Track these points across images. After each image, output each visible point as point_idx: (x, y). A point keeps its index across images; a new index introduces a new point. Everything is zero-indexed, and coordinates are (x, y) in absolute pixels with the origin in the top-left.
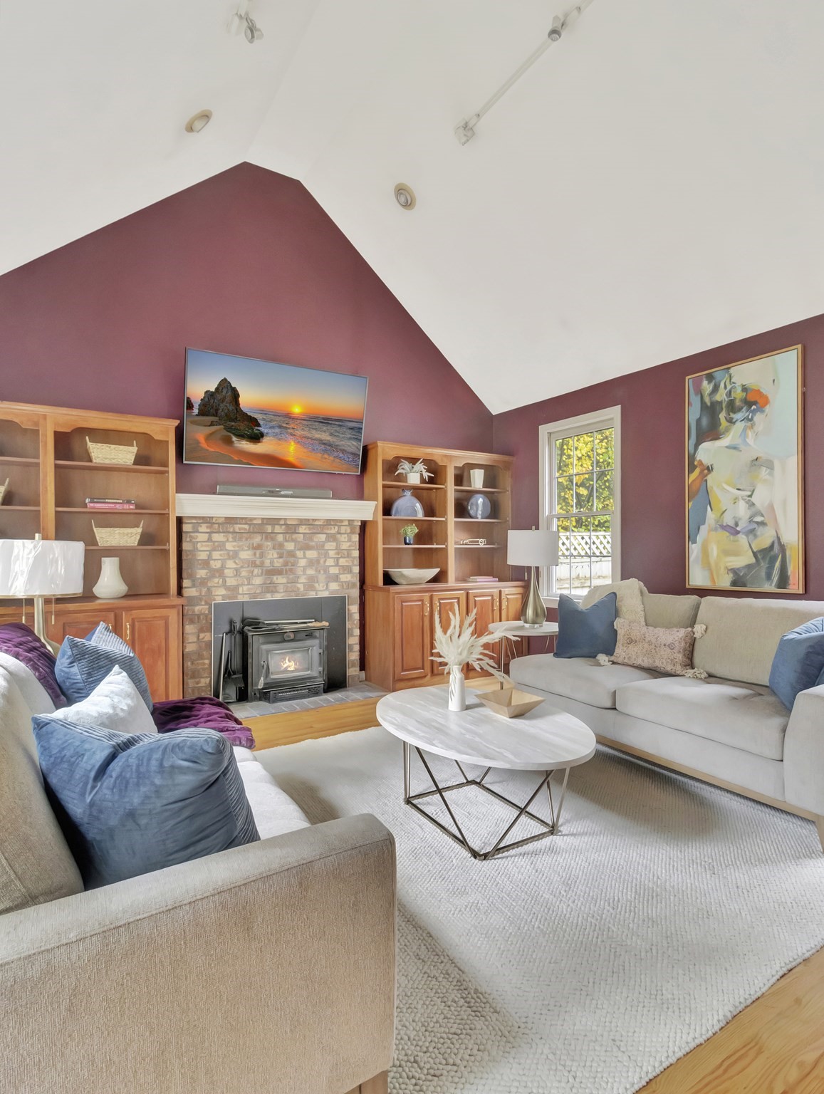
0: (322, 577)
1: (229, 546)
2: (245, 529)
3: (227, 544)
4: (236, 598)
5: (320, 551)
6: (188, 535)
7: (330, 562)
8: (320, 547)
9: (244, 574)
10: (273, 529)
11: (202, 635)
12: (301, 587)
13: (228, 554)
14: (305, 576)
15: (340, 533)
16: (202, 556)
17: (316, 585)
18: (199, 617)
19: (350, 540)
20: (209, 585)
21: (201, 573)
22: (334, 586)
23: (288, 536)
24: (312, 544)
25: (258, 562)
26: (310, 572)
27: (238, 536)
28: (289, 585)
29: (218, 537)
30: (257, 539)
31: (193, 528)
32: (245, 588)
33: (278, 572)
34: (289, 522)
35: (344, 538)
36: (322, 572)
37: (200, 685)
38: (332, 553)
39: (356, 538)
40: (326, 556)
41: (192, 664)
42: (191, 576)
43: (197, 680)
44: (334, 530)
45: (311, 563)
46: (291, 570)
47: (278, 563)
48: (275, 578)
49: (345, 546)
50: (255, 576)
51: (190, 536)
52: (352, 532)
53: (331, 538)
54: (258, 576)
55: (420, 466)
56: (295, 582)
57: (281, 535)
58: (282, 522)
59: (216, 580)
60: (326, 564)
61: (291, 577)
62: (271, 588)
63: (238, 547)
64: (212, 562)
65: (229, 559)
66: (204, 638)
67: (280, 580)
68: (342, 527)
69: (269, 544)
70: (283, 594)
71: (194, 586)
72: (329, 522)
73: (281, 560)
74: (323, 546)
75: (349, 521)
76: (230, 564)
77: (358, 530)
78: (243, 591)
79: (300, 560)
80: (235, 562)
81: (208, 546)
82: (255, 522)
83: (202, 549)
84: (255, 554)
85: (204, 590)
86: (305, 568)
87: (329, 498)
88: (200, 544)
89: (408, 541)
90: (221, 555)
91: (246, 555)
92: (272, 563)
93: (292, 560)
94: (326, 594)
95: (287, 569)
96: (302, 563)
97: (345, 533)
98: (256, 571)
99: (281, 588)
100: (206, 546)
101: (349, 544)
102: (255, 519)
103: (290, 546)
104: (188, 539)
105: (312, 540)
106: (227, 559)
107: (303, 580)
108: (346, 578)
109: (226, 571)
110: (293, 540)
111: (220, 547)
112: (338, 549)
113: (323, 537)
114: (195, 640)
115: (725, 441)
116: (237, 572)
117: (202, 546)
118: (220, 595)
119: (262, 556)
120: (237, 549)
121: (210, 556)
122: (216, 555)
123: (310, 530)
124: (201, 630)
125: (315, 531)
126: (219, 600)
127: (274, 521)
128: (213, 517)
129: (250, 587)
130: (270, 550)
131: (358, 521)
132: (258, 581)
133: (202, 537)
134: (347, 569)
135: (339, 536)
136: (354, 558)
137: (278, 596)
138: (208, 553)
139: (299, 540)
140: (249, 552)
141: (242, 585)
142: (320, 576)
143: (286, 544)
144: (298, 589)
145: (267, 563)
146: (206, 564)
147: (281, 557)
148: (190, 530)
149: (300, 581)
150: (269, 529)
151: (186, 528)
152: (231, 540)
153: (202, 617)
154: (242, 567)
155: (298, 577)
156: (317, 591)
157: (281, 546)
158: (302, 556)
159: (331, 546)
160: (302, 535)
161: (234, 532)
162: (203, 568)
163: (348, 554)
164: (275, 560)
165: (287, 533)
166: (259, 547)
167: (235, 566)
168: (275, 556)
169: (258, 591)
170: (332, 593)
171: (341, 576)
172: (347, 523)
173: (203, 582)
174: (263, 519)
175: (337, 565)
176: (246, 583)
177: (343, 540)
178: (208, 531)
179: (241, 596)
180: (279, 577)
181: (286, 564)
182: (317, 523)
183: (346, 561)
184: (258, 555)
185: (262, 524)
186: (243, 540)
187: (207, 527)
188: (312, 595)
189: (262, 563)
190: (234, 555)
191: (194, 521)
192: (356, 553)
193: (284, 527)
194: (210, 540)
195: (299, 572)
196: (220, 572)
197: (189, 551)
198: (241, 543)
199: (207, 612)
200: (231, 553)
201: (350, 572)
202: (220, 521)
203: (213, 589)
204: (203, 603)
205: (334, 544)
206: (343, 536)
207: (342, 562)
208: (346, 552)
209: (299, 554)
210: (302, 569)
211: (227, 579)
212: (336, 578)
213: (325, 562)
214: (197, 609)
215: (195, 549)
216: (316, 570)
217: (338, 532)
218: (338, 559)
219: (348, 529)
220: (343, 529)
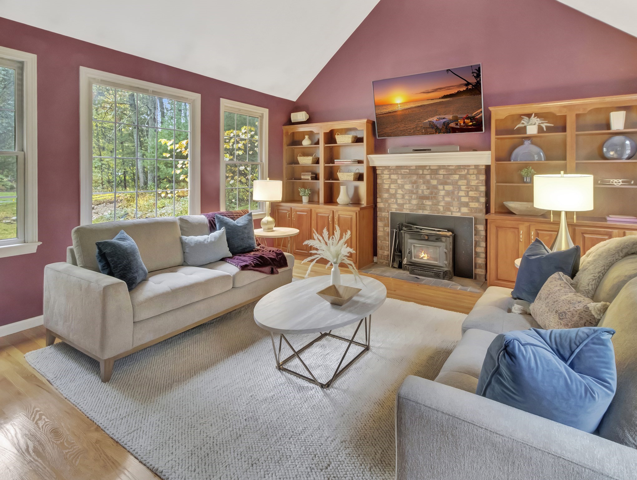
0: (456, 203)
1: (399, 182)
2: (407, 172)
3: (398, 180)
4: (402, 210)
5: (455, 186)
6: (380, 175)
7: (462, 193)
8: (455, 183)
9: (407, 197)
10: (423, 172)
11: (385, 228)
12: (441, 209)
13: (399, 186)
14: (444, 202)
15: (469, 174)
16: (386, 186)
17: (452, 208)
18: (384, 218)
19: (478, 179)
20: (389, 202)
21: (386, 195)
22: (465, 210)
23: (433, 176)
24: (449, 181)
25: (415, 191)
26: (448, 199)
27: (404, 176)
28: (433, 206)
29: (394, 177)
30: (415, 178)
31: (382, 172)
32: (407, 205)
33: (427, 198)
34: (432, 168)
35: (473, 177)
36: (456, 200)
37: (384, 254)
38: (463, 188)
39: (483, 177)
40: (459, 189)
41: (381, 242)
42: (381, 197)
43: (383, 251)
44: (464, 172)
45: (448, 193)
46: (435, 197)
47: (427, 192)
48: (424, 201)
49: (473, 183)
50: (413, 199)
51: (381, 176)
52: (479, 173)
53: (462, 177)
54: (415, 199)
55: (536, 120)
56: (437, 204)
57: (429, 175)
58: (428, 168)
59: (392, 200)
60: (459, 195)
61: (434, 201)
62: (421, 206)
63: (404, 182)
64: (390, 190)
65: (399, 188)
66: (386, 230)
67: (428, 203)
68: (470, 170)
69: (421, 180)
70: (429, 211)
71: (382, 202)
72: (459, 168)
73: (428, 191)
74: (457, 182)
75: (475, 166)
76: (400, 191)
77: (483, 172)
78: (406, 207)
79: (440, 191)
80: (402, 191)
81: (389, 181)
82: (412, 168)
83: (386, 183)
84: (413, 187)
85: (387, 205)
86: (444, 197)
87: (457, 151)
88: (384, 180)
89: (525, 180)
90: (395, 186)
91: (408, 187)
92: (423, 192)
93: (435, 191)
94: (458, 215)
95: (433, 195)
96: (442, 193)
97: (473, 174)
98: (414, 196)
99: (428, 208)
100: (388, 181)
101: (477, 181)
102: (412, 166)
103: (434, 182)
104: (380, 178)
105: (449, 179)
106: (398, 189)
107: (442, 204)
108: (474, 205)
109: (397, 195)
110: (436, 179)
111: (395, 182)
112: (468, 184)
113: (457, 177)
114: (382, 230)
116: (403, 196)
117: (386, 181)
118: (394, 208)
119: (417, 187)
120: (403, 183)
121: (389, 187)
122: (393, 186)
123: (446, 172)
124: (385, 226)
125: (450, 173)
126: (394, 211)
127: (423, 167)
128: (390, 166)
129: (410, 205)
130: (421, 184)
131: (482, 165)
132: (414, 202)
133: (386, 177)
134: (476, 199)
135: (469, 176)
136: (481, 191)
137: (426, 213)
138: (389, 185)
139: (440, 178)
140: (410, 185)
141: (406, 204)
142: (454, 202)
143: (431, 181)
144: (439, 209)
145: (420, 192)
146: (388, 191)
147: (428, 189)
148: (380, 173)
149: (440, 205)
150: (421, 172)
151: (378, 172)
152: (400, 178)
153: (385, 219)
154: (406, 193)
155: (439, 202)
156: (452, 212)
157: (428, 182)
158: (442, 189)
159: (462, 182)
160: (442, 176)
161: (401, 174)
162: (386, 193)
163: (476, 188)
164: (425, 191)
165: (431, 174)
166: (415, 182)
167: (402, 193)
168: (425, 188)
169: (415, 208)
170: (463, 214)
171: (470, 203)
172: (473, 167)
173: (386, 201)
174: (416, 166)
175: (467, 195)
176: (408, 203)
177: (473, 179)
178: (388, 173)
179: (405, 210)
180: (427, 201)
181: (431, 193)
182: (450, 168)
183: (475, 194)
184: (415, 187)
185: (416, 169)
186: (407, 178)
187: (388, 171)
188: (448, 214)
189: (417, 192)
190: (402, 187)
191: (381, 168)
192: (483, 188)
193: (429, 170)
194: (390, 178)
195: (440, 198)
196: (394, 196)
197: (380, 183)
198: (406, 180)
199: (388, 216)
200: (400, 186)
201: (478, 201)
202: (393, 168)
203: (391, 204)
204: (386, 211)
205: (465, 181)
206: (472, 176)
207: (471, 194)
208: (474, 188)
209: (441, 187)
210: (442, 197)
211: (398, 200)
212: (466, 205)
213: (458, 193)
214: (383, 214)
215: (383, 183)
216: (452, 198)
217: (468, 173)
218: (468, 192)
219: (476, 172)
220: (471, 171)
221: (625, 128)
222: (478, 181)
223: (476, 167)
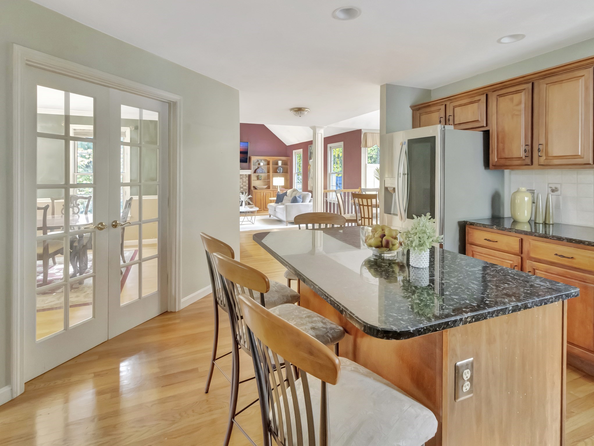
39: (247, 178)
49: (244, 180)
52: (246, 177)
53: (241, 178)
55: (263, 161)
72: (241, 175)
77: (248, 177)
89: (260, 179)
108: (245, 188)
115: (312, 160)
131: (248, 175)
134: (245, 186)
135: (243, 178)
175: (243, 185)
192: (247, 182)
201: (246, 186)
205: (242, 180)
207: (244, 184)
208: (245, 182)
212: (242, 188)
217: (243, 177)
218: (243, 183)
219: (245, 176)
220: (244, 176)
221: (282, 165)
222: (246, 180)
223: (246, 175)
